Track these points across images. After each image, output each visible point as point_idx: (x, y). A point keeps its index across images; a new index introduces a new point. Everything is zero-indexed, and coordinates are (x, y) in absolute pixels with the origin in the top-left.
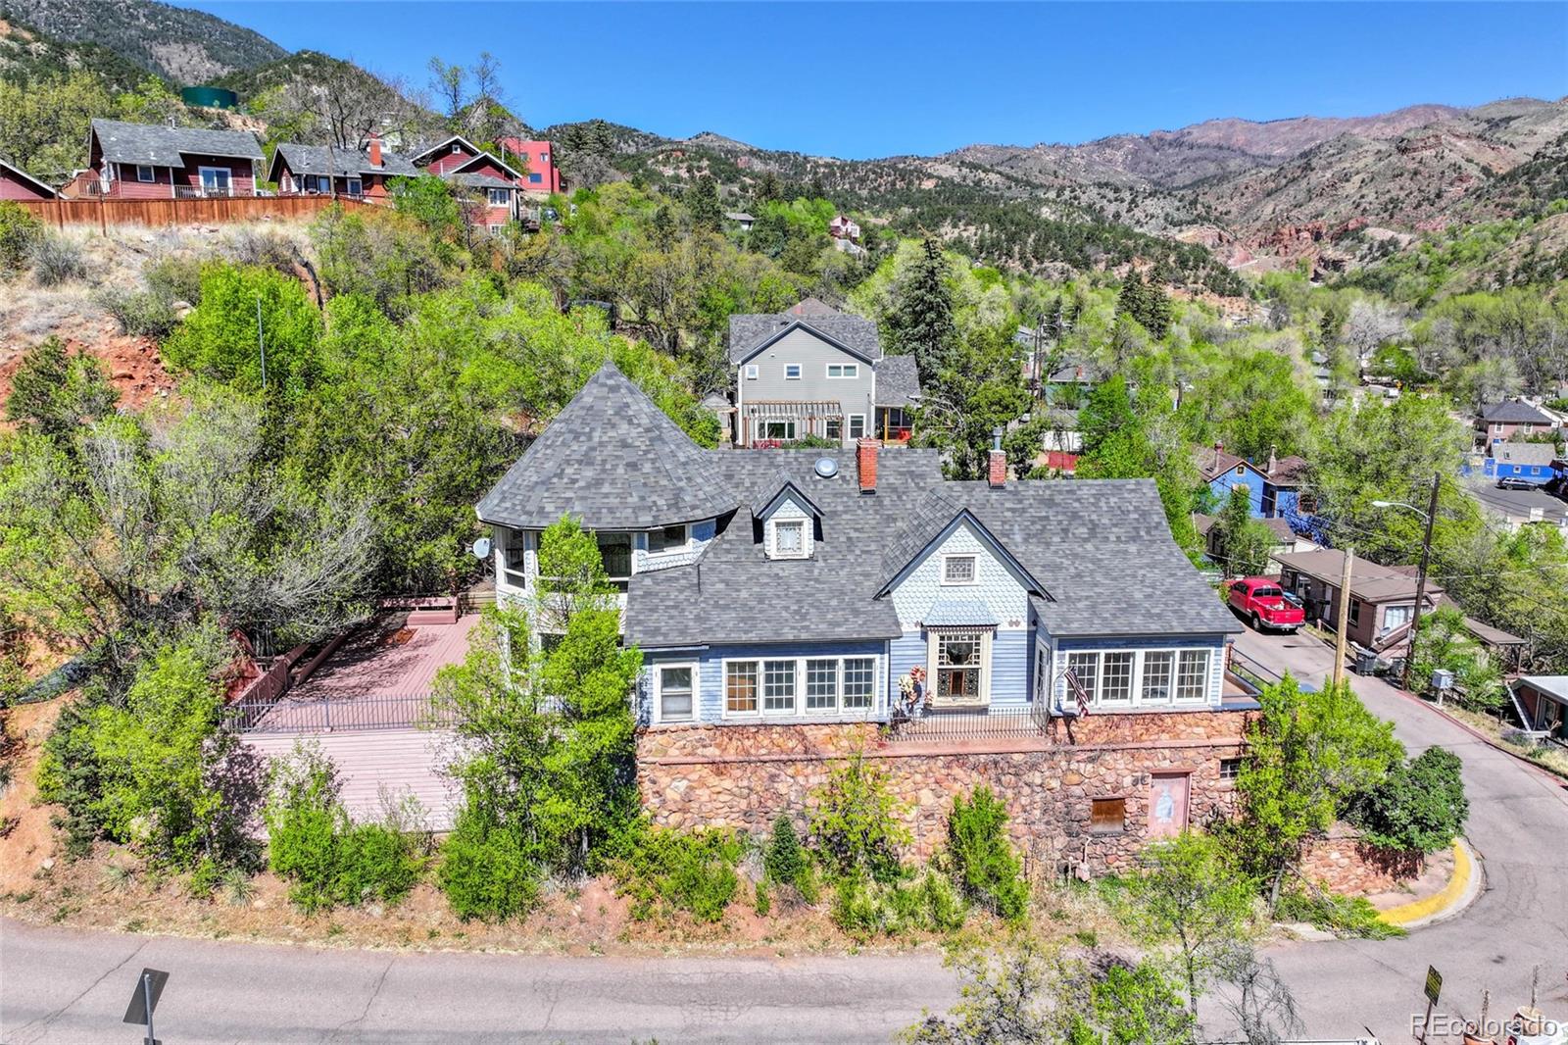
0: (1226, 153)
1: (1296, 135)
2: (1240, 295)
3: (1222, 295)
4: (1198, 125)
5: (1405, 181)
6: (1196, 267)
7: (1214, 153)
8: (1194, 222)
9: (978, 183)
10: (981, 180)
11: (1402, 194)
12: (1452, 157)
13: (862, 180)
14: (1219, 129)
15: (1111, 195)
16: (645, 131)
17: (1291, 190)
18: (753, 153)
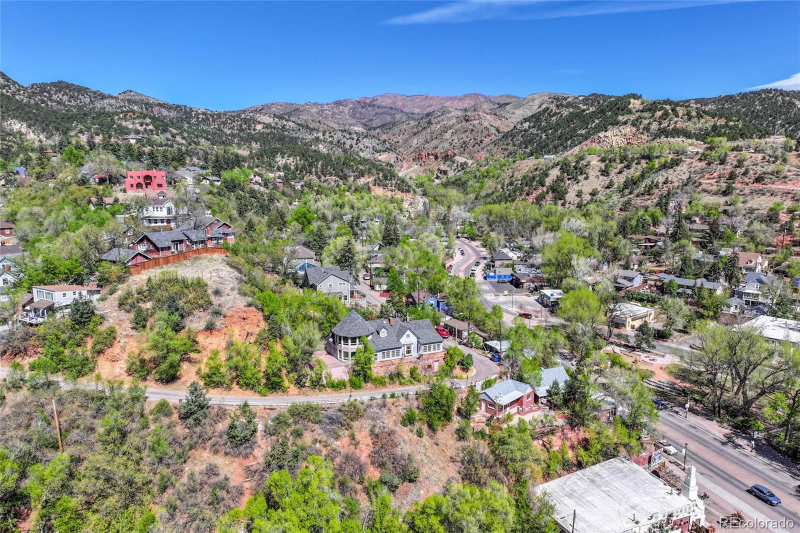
0: (394, 111)
1: (423, 103)
2: (409, 192)
3: (402, 192)
4: (381, 96)
5: (468, 133)
6: (391, 179)
7: (389, 111)
8: (385, 151)
9: (284, 127)
10: (285, 125)
11: (468, 140)
12: (486, 124)
13: (225, 123)
14: (390, 98)
15: (348, 136)
16: (94, 89)
17: (424, 133)
18: (161, 105)
